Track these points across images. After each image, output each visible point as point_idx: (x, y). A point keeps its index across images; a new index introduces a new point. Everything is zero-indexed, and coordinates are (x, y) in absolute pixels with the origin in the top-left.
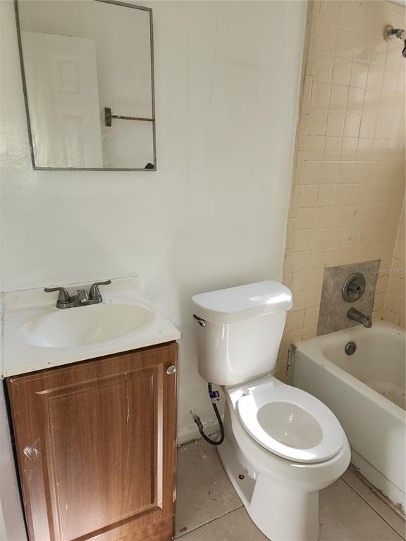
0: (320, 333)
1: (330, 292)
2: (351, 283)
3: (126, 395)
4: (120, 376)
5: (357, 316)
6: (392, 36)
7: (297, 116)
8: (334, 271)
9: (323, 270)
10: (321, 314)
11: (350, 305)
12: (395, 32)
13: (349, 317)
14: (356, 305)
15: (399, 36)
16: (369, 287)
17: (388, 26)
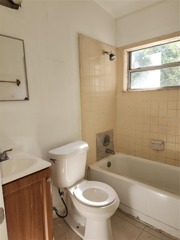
0: (98, 160)
1: (99, 143)
2: (105, 139)
3: (30, 195)
4: (27, 187)
5: (109, 151)
6: (105, 54)
7: (79, 79)
8: (99, 135)
9: (95, 135)
10: (97, 153)
11: (106, 147)
12: (106, 52)
13: (107, 152)
14: (108, 147)
15: (107, 54)
16: (111, 140)
17: (104, 51)
